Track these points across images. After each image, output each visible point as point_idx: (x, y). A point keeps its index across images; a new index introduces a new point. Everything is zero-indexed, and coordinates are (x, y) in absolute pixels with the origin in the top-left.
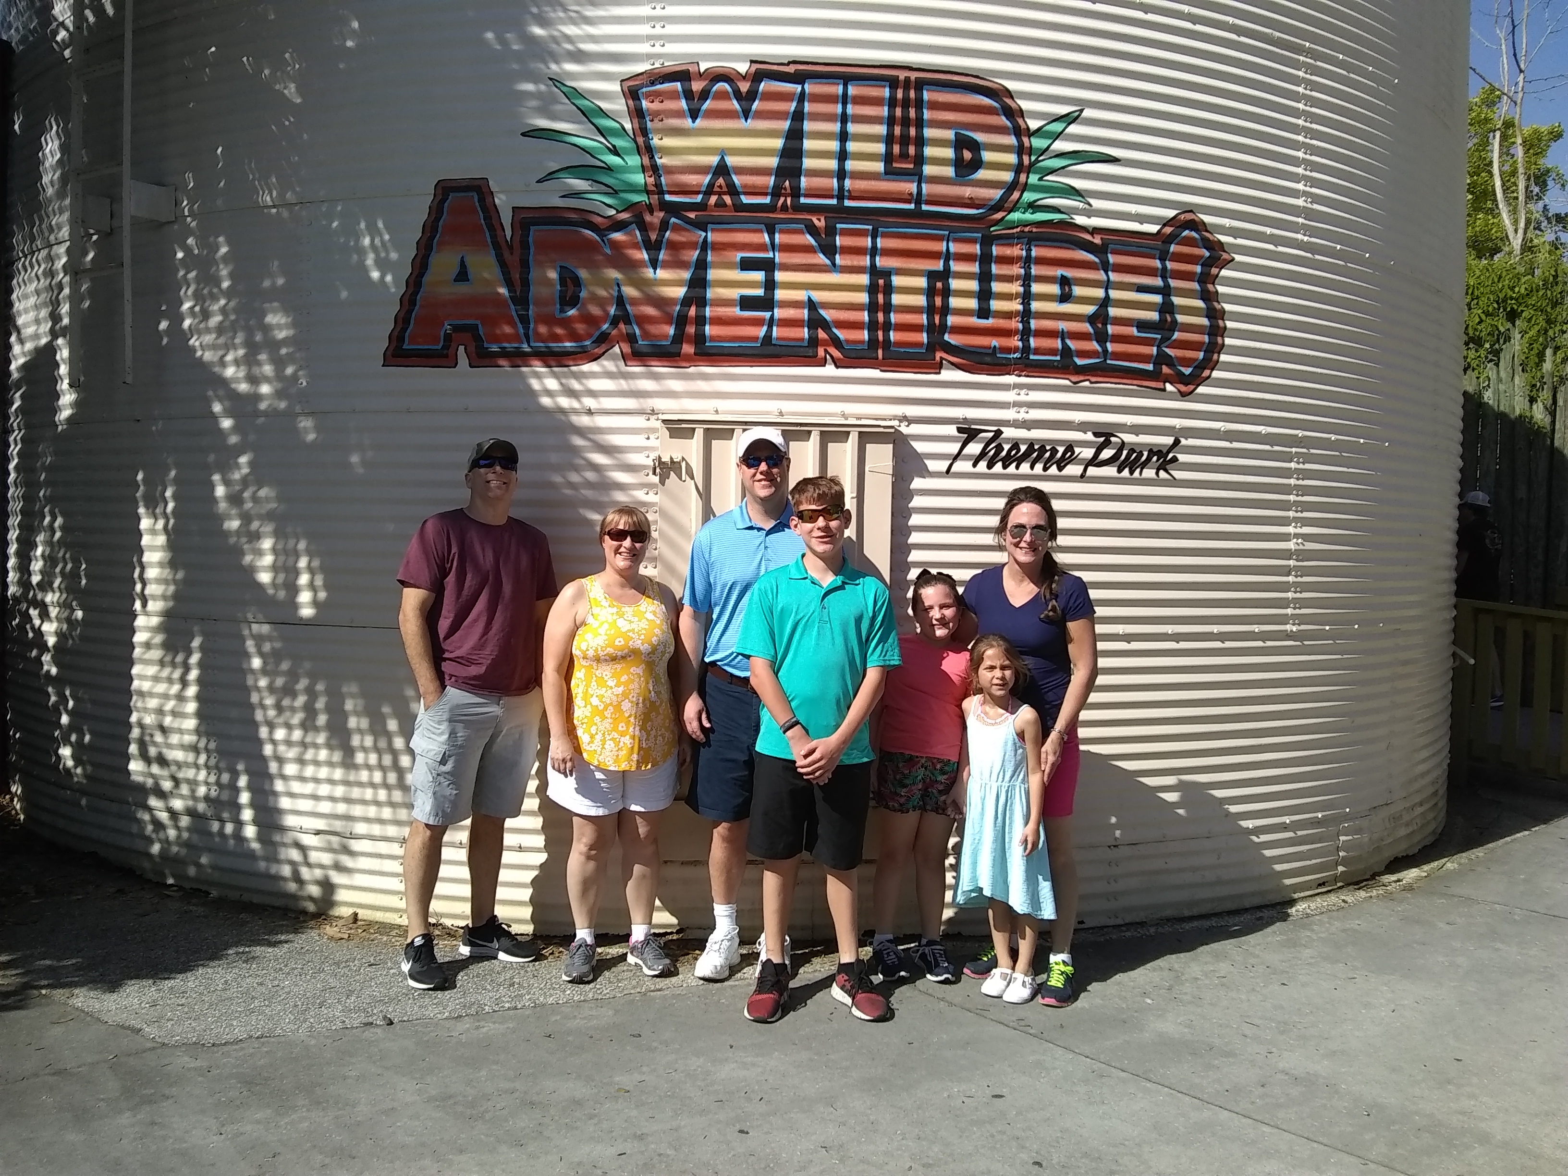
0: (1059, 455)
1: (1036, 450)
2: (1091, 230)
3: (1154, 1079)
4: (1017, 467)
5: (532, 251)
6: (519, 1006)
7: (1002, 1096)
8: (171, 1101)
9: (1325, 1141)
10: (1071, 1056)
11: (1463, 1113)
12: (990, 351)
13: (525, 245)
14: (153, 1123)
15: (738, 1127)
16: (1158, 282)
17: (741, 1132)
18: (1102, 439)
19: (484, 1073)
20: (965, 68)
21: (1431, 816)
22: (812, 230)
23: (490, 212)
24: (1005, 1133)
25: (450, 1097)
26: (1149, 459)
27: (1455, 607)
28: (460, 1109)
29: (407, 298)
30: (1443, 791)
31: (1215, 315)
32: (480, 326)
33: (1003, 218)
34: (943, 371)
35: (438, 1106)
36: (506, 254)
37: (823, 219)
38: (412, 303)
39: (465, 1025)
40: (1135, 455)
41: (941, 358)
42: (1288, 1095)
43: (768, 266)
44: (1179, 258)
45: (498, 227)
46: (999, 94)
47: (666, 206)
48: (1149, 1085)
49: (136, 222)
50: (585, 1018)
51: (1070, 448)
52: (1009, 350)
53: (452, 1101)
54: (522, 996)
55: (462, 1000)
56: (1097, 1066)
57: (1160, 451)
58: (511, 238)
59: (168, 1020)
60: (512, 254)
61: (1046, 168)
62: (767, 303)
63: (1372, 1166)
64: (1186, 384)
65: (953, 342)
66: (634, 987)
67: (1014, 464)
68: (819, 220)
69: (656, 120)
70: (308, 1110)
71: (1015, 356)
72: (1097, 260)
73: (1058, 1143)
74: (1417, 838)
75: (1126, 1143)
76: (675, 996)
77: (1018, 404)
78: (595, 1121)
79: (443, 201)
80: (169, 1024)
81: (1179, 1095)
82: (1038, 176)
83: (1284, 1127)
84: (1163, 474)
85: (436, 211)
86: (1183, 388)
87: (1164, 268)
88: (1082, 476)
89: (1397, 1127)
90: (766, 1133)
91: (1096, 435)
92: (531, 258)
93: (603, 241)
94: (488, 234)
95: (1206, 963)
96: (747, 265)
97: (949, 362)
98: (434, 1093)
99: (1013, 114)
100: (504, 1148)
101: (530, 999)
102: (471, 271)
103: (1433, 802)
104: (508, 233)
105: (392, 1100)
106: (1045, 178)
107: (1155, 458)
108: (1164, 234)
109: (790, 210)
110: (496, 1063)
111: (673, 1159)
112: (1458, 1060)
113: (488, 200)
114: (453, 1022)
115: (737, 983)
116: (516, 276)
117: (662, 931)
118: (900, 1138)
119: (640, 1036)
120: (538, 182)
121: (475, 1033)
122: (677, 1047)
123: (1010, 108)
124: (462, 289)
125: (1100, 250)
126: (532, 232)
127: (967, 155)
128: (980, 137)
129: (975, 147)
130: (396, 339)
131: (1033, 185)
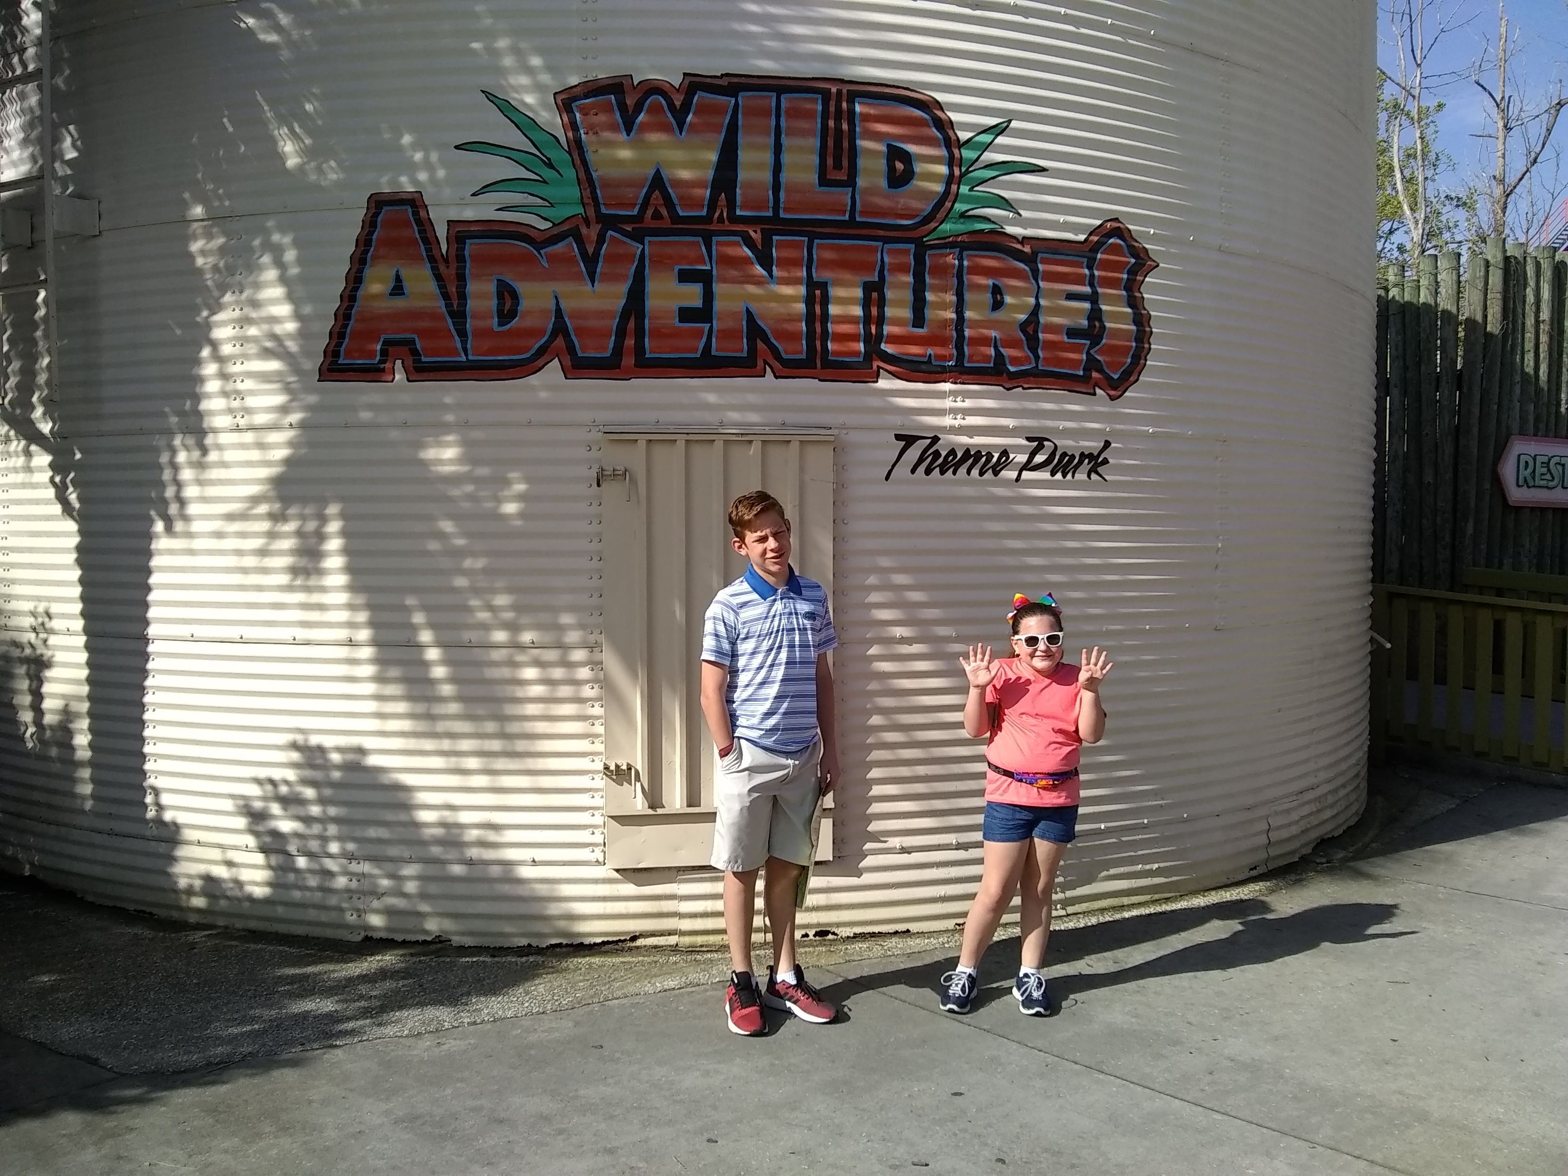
1: (972, 456)
2: (1020, 239)
3: (1107, 1070)
4: (954, 473)
5: (468, 265)
6: (479, 1021)
7: (961, 1094)
8: (134, 1134)
9: (1274, 1126)
10: (1026, 1049)
11: (1400, 1093)
12: (926, 359)
13: (461, 259)
15: (706, 1136)
16: (1087, 289)
17: (709, 1140)
18: (1036, 444)
20: (897, 80)
21: (1354, 797)
22: (749, 242)
23: (425, 226)
24: (966, 1131)
25: (417, 1117)
26: (1080, 462)
27: (1372, 593)
28: (428, 1129)
29: (341, 312)
30: (1364, 773)
31: (1141, 320)
32: (417, 339)
33: (936, 228)
34: (880, 381)
35: (406, 1127)
36: (442, 268)
37: (759, 231)
38: (347, 317)
39: (427, 1042)
40: (1067, 458)
41: (878, 366)
42: (1235, 1081)
43: (705, 279)
44: (1106, 265)
45: (433, 240)
46: (930, 106)
47: (601, 218)
48: (1101, 1076)
49: (59, 237)
50: (545, 1031)
52: (944, 358)
54: (480, 1010)
55: (421, 1017)
56: (1050, 1059)
57: (1091, 454)
58: (447, 251)
59: (124, 1049)
60: (448, 267)
61: (977, 178)
62: (704, 313)
63: (1320, 1149)
64: (1115, 389)
65: (889, 351)
66: (592, 997)
67: (951, 470)
68: (755, 232)
69: (591, 133)
71: (950, 364)
72: (1027, 268)
73: (1019, 1138)
77: (954, 411)
78: (563, 1137)
79: (376, 215)
80: (126, 1054)
81: (1132, 1085)
82: (968, 188)
84: (1094, 476)
85: (370, 224)
86: (1112, 393)
87: (1092, 276)
88: (1018, 479)
90: (736, 1141)
91: (1029, 439)
92: (467, 271)
93: (540, 254)
94: (422, 248)
96: (685, 277)
97: (886, 370)
99: (944, 126)
101: (488, 1014)
102: (406, 285)
104: (444, 247)
105: (361, 1123)
106: (976, 189)
107: (1087, 461)
108: (1091, 241)
109: (726, 222)
112: (1394, 1040)
113: (422, 214)
116: (452, 289)
117: (615, 939)
118: (866, 1140)
119: (602, 1047)
120: (473, 195)
121: (437, 1050)
122: (639, 1056)
123: (940, 119)
124: (399, 303)
125: (1030, 260)
126: (467, 246)
127: (899, 166)
128: (912, 148)
129: (907, 158)
130: (332, 354)
131: (964, 195)
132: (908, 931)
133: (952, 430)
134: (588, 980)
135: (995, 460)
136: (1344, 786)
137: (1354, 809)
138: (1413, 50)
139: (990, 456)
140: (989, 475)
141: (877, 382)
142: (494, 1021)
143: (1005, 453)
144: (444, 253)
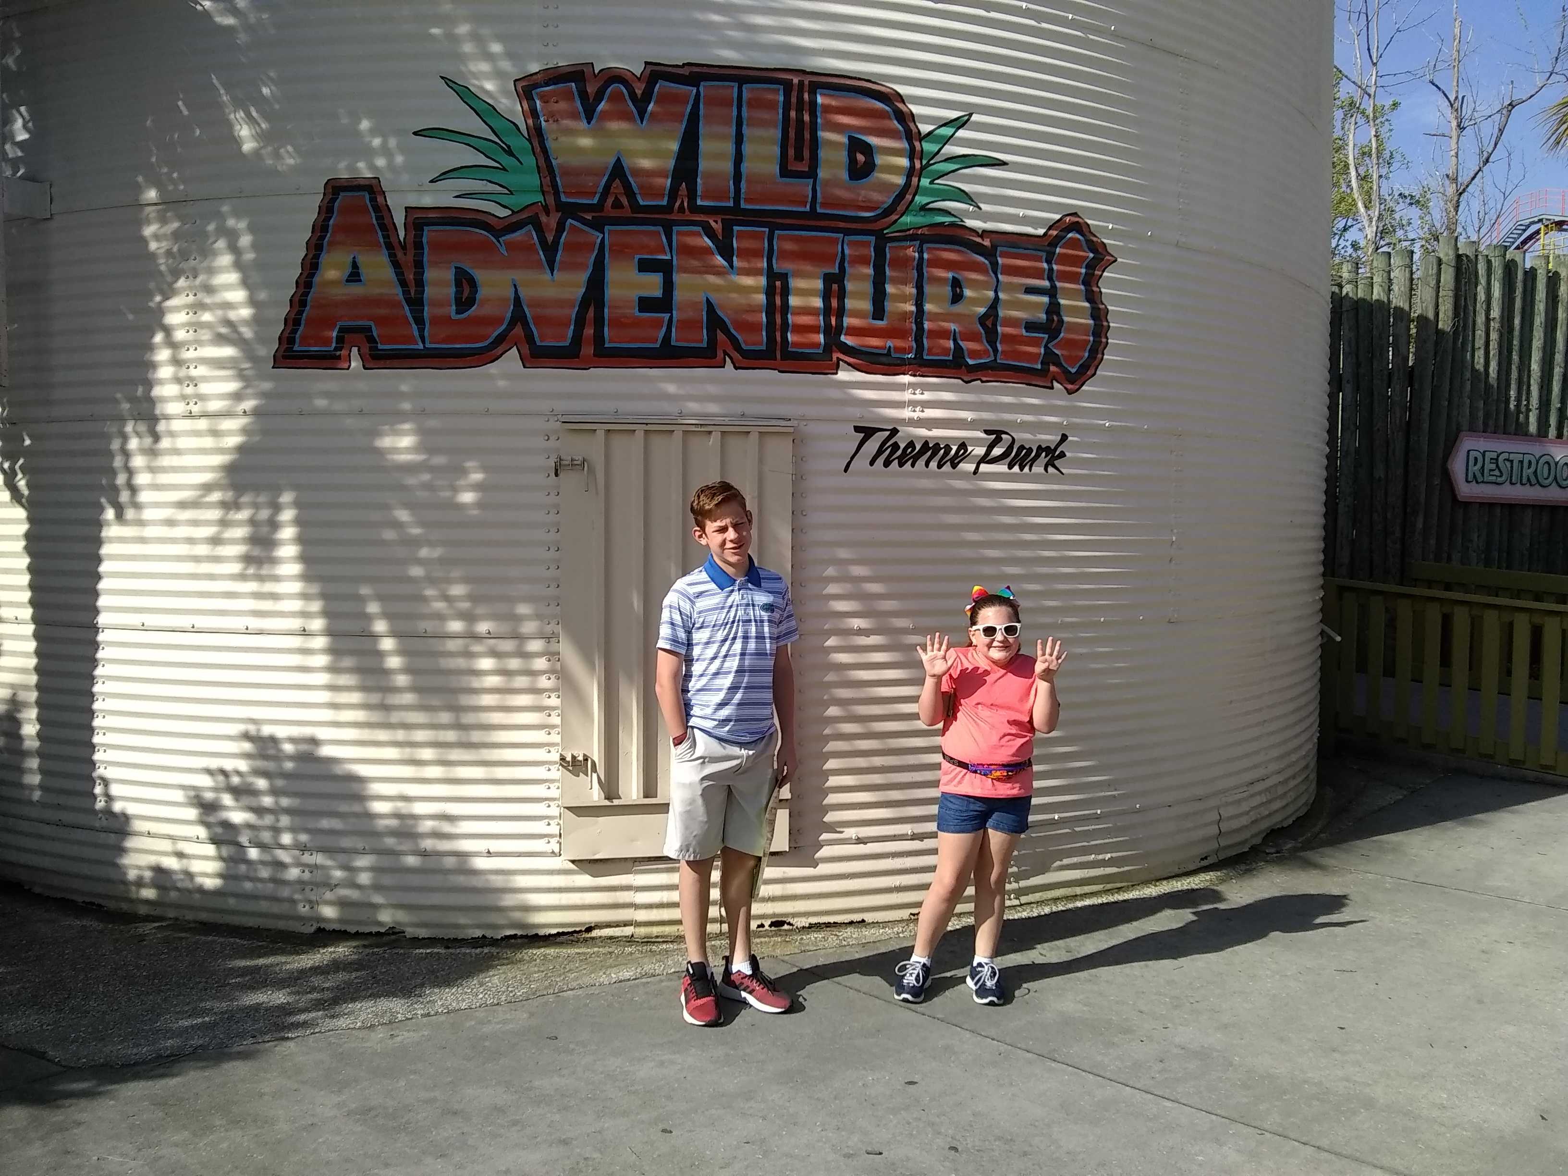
1: (930, 449)
2: (980, 232)
3: (1059, 1059)
4: (913, 465)
5: (426, 251)
6: (432, 1013)
7: (914, 1083)
9: (1223, 1114)
10: (979, 1038)
11: (1347, 1080)
12: (885, 352)
13: (419, 246)
14: (66, 1152)
15: (661, 1126)
16: (1046, 283)
17: (664, 1131)
18: (994, 436)
19: (402, 1083)
20: (857, 72)
21: (1303, 788)
22: (710, 233)
23: (383, 212)
24: (920, 1119)
25: (370, 1110)
26: (1038, 456)
28: (380, 1121)
29: (297, 299)
30: (1313, 764)
31: (1099, 314)
32: (374, 328)
33: (896, 221)
34: (840, 373)
35: (359, 1120)
36: (400, 254)
37: (719, 222)
38: (303, 303)
39: (380, 1034)
40: (1025, 451)
41: (838, 358)
42: (1185, 1069)
43: (666, 269)
44: (1065, 259)
45: (390, 227)
46: (891, 99)
47: (561, 207)
48: (1053, 1065)
49: (9, 219)
50: (498, 1023)
52: (903, 350)
53: (372, 1114)
54: (434, 1002)
55: (374, 1009)
56: (1003, 1047)
57: (1048, 447)
58: (405, 239)
59: (72, 1042)
60: (405, 254)
61: (937, 171)
62: (664, 303)
63: (1268, 1135)
64: (1072, 383)
65: (849, 343)
66: (546, 988)
67: (910, 462)
68: (716, 222)
69: (551, 121)
70: (227, 1130)
71: (909, 356)
72: (986, 261)
73: (971, 1126)
74: (1291, 810)
75: (1037, 1123)
76: (588, 996)
77: (913, 404)
78: (518, 1128)
79: (333, 201)
80: (74, 1047)
81: (1084, 1073)
82: (929, 180)
83: (1184, 1101)
84: (1051, 470)
85: (326, 210)
86: (1069, 386)
87: (1051, 270)
88: (975, 473)
89: (1288, 1096)
90: (690, 1131)
91: (987, 432)
92: (425, 259)
93: (499, 241)
94: (380, 234)
96: (645, 266)
97: (846, 362)
98: (353, 1106)
99: (906, 119)
100: (429, 1160)
101: (442, 1005)
102: (364, 272)
103: (1304, 775)
104: (402, 234)
105: (313, 1115)
106: (936, 182)
107: (1044, 454)
108: (1050, 236)
109: (687, 211)
110: (414, 1072)
111: (599, 1163)
112: (1342, 1028)
113: (380, 199)
114: (366, 1032)
116: (410, 276)
117: (570, 930)
118: (820, 1129)
119: (557, 1038)
120: (431, 181)
121: (390, 1042)
122: (594, 1047)
123: (901, 112)
124: (355, 290)
125: (990, 253)
126: (425, 233)
127: (861, 158)
128: (873, 140)
129: (868, 150)
130: (287, 340)
131: (926, 188)
132: (863, 921)
133: (912, 422)
134: (543, 972)
135: (953, 452)
136: (1294, 777)
137: (1303, 800)
138: (1369, 49)
139: (948, 448)
140: (947, 468)
141: (836, 373)
142: (448, 1012)
143: (963, 446)
144: (402, 240)
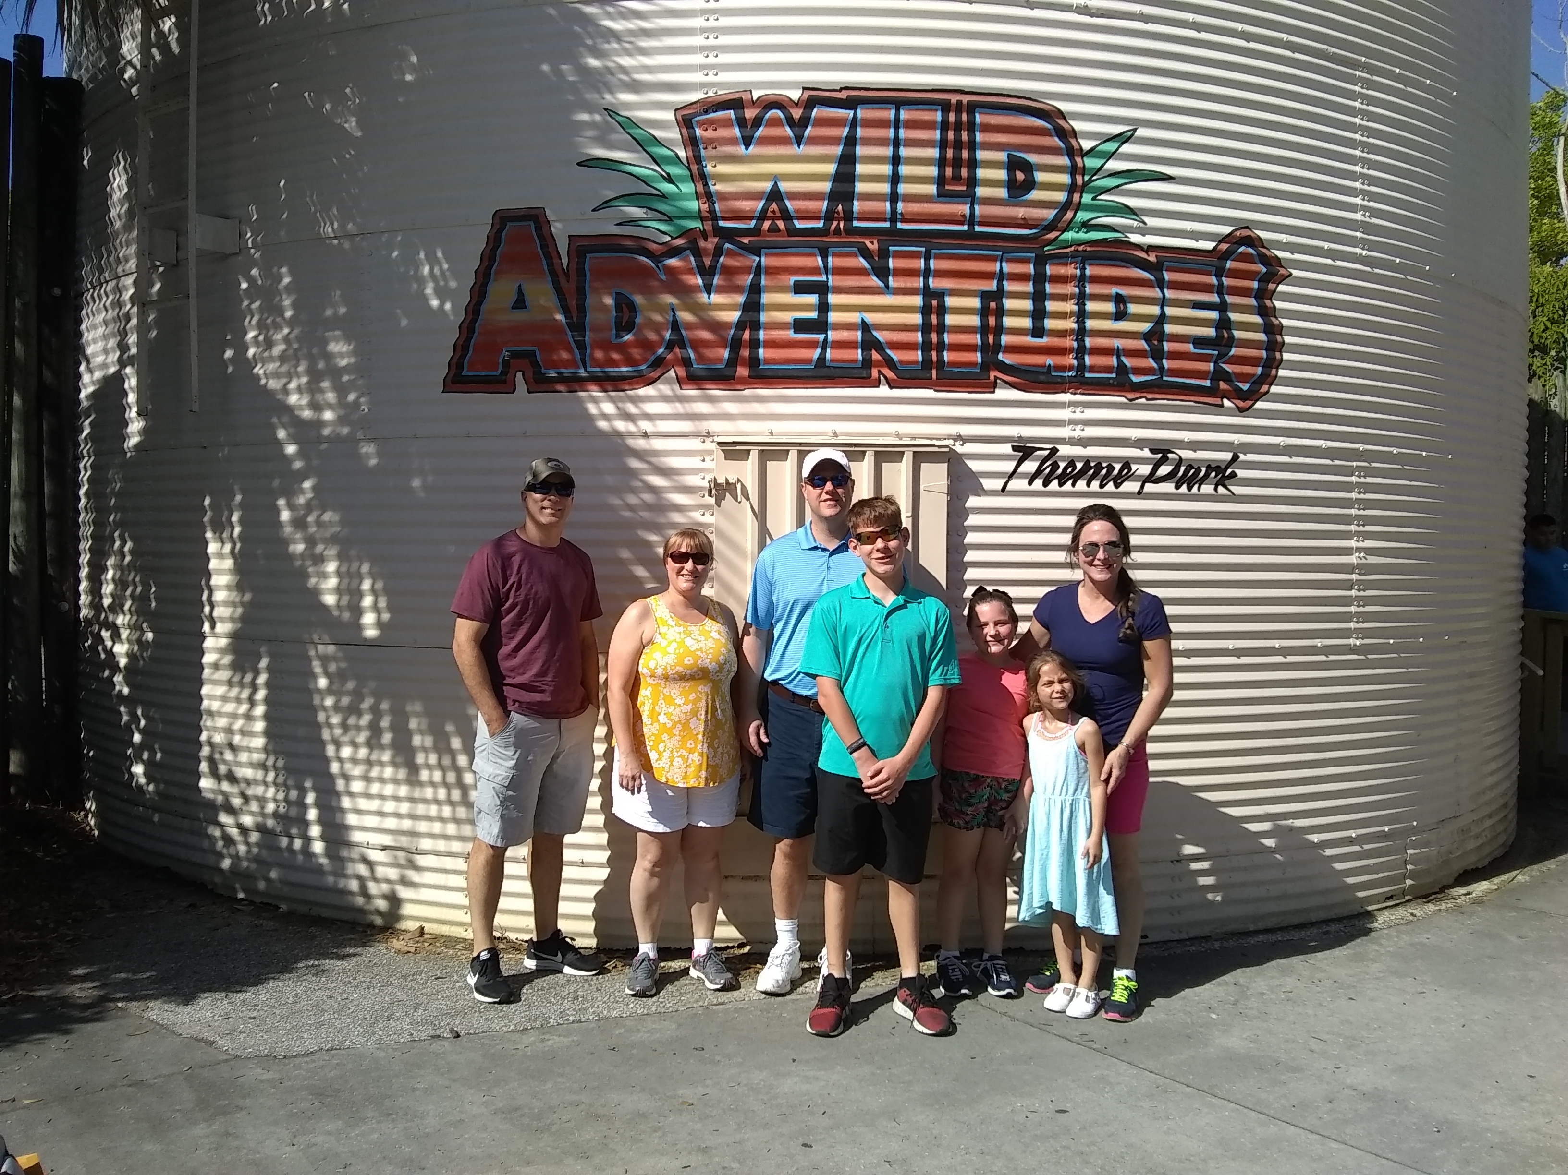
0: (1116, 472)
1: (1092, 468)
2: (1145, 248)
3: (1220, 1094)
4: (1073, 485)
5: (588, 278)
7: (1065, 1112)
8: (244, 1112)
9: (1395, 1158)
10: (1136, 1070)
11: (1536, 1131)
12: (1045, 370)
13: (581, 273)
14: (227, 1134)
15: (801, 1141)
16: (1215, 298)
17: (805, 1145)
18: (1159, 456)
19: (549, 1085)
20: (1017, 90)
21: (1500, 828)
22: (865, 253)
23: (547, 240)
24: (1068, 1148)
25: (516, 1109)
26: (1207, 475)
27: (1523, 617)
28: (526, 1121)
29: (465, 325)
30: (1513, 802)
31: (1272, 330)
32: (537, 352)
33: (1058, 237)
34: (997, 390)
35: (505, 1119)
36: (563, 281)
37: (875, 242)
38: (471, 330)
39: (532, 1037)
40: (1192, 471)
41: (995, 377)
42: (1356, 1110)
43: (822, 289)
44: (1235, 274)
45: (554, 254)
46: (1051, 115)
47: (719, 232)
49: (201, 254)
50: (648, 1032)
51: (1127, 464)
52: (1064, 368)
53: (518, 1113)
56: (1161, 1081)
57: (1219, 467)
58: (568, 266)
59: (241, 1033)
60: (568, 281)
61: (1100, 188)
64: (1244, 400)
65: (1007, 361)
66: (697, 1001)
67: (1070, 482)
68: (872, 243)
69: (710, 148)
70: (378, 1122)
71: (1070, 374)
72: (1152, 277)
73: (1123, 1158)
74: (1487, 850)
75: (1192, 1158)
76: (736, 1010)
77: (1073, 422)
79: (500, 230)
80: (242, 1037)
81: (1245, 1110)
82: (1091, 196)
83: (1352, 1143)
84: (1221, 489)
85: (494, 240)
86: (1241, 404)
87: (1221, 285)
88: (1139, 493)
89: (1468, 1144)
90: (829, 1147)
91: (1153, 451)
92: (587, 286)
93: (658, 267)
94: (544, 262)
95: (1272, 978)
96: (800, 288)
97: (1004, 381)
98: (501, 1105)
99: (1066, 134)
100: (570, 1161)
101: (594, 1013)
102: (529, 299)
103: (1502, 815)
104: (565, 261)
105: (460, 1112)
106: (1099, 197)
107: (1213, 474)
108: (1220, 251)
109: (843, 234)
110: (562, 1075)
113: (545, 228)
114: (517, 1035)
115: (799, 997)
116: (573, 303)
118: (963, 1152)
119: (703, 1049)
120: (594, 210)
121: (541, 1045)
122: (740, 1060)
123: (1063, 129)
124: (520, 316)
125: (1155, 268)
126: (587, 259)
127: (1020, 176)
128: (1032, 158)
129: (1028, 168)
130: (456, 365)
131: (1086, 205)
133: (1072, 442)
137: (1502, 838)
139: (1111, 468)
140: (1110, 487)
141: (994, 392)
142: (599, 1020)
144: (565, 266)
